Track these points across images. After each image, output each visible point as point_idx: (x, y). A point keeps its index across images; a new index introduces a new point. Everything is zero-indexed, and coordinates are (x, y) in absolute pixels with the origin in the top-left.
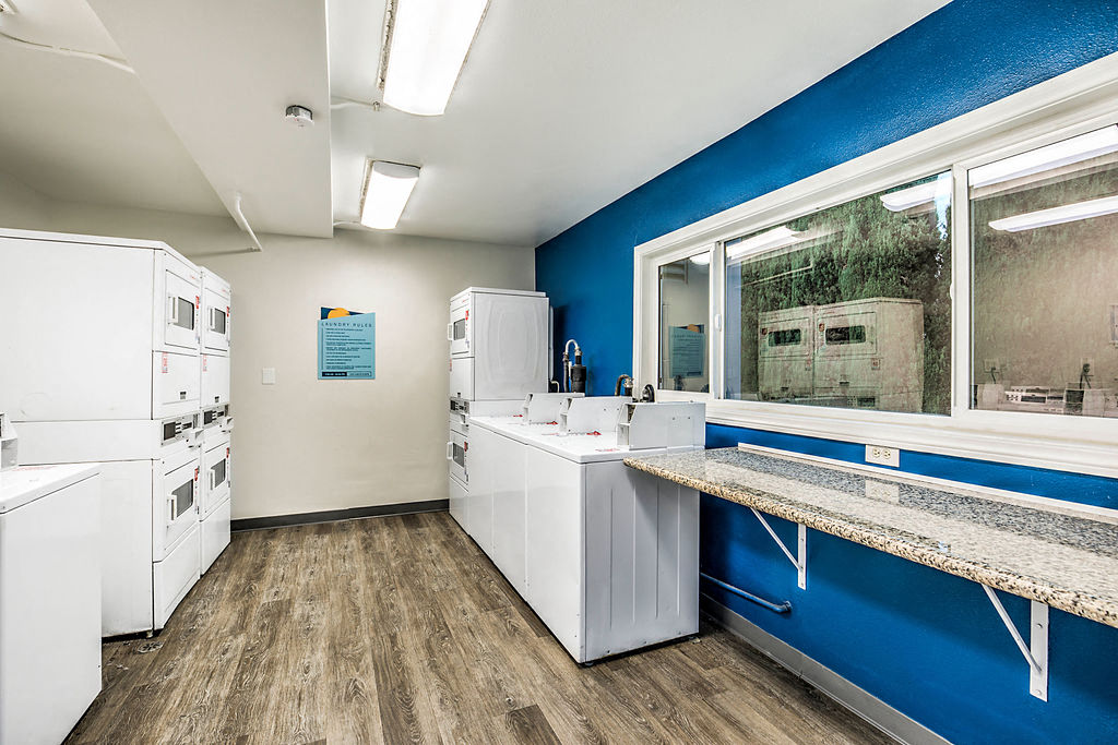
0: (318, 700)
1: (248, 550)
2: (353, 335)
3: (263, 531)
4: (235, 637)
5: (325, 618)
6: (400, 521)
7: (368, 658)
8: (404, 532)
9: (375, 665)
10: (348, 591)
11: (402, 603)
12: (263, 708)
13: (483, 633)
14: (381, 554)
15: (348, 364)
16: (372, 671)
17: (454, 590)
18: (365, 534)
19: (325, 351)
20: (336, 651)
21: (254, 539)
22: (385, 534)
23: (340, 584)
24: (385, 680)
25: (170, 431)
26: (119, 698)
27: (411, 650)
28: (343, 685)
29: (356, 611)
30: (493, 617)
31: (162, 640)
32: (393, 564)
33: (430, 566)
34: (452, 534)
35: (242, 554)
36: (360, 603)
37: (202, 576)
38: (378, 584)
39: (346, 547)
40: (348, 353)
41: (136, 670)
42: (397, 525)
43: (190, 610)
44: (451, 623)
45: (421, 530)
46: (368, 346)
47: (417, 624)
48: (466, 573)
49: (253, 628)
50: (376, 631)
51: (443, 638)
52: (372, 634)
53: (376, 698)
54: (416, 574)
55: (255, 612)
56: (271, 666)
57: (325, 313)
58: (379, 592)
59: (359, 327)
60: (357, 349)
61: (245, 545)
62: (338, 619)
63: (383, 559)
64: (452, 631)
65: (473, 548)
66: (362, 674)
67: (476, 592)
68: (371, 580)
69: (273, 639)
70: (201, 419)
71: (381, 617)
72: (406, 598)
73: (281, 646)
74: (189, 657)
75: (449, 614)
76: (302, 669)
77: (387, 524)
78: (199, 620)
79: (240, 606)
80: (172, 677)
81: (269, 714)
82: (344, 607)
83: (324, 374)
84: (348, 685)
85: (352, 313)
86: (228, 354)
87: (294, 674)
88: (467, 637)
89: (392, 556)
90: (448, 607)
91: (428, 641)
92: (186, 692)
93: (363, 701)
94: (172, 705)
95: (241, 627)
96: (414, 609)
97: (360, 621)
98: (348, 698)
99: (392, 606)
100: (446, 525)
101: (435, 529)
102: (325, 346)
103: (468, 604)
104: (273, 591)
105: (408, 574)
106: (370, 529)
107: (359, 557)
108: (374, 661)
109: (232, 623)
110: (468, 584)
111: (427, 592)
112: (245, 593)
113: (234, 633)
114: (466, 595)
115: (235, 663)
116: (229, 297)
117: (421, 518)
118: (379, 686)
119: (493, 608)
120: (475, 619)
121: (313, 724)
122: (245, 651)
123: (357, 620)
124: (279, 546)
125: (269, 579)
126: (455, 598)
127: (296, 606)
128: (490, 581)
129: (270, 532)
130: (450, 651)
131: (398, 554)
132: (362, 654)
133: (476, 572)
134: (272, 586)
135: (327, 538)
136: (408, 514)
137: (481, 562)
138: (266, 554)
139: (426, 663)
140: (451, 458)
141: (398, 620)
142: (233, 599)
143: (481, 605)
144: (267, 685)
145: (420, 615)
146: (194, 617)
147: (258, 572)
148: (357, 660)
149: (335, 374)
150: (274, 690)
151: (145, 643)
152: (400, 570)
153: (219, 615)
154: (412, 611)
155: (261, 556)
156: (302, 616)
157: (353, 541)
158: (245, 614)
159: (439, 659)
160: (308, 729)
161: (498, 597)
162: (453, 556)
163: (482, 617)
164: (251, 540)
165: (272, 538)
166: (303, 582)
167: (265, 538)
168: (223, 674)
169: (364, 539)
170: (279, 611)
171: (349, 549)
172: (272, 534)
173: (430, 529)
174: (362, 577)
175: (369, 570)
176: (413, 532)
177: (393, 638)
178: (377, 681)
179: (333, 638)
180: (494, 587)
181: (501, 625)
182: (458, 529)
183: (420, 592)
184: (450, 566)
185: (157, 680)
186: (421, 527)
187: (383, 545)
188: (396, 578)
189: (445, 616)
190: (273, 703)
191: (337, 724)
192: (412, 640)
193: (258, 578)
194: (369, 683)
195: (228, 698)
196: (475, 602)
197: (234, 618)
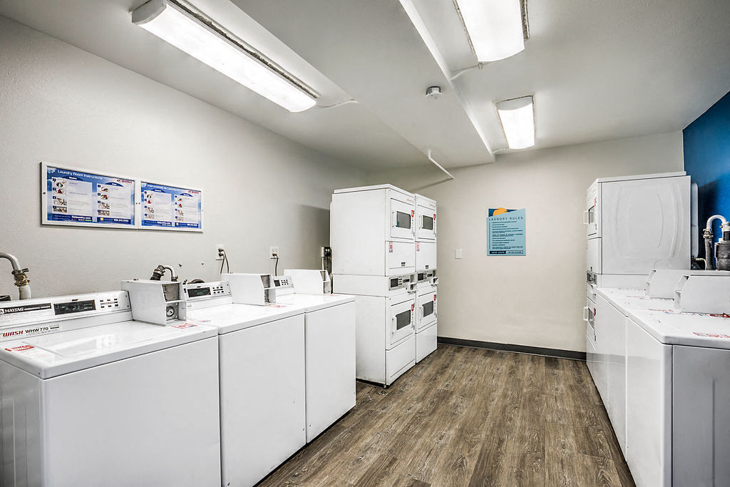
0: (438, 459)
1: (443, 356)
2: (509, 226)
3: (455, 347)
4: (417, 403)
5: (466, 411)
6: (543, 361)
7: (478, 448)
8: (543, 368)
9: (481, 454)
10: (487, 398)
11: (518, 421)
12: (411, 449)
13: (572, 469)
14: (519, 380)
15: (507, 245)
16: (476, 458)
17: (563, 425)
18: (514, 364)
19: (491, 237)
20: (463, 434)
21: (449, 350)
22: (527, 368)
23: (484, 391)
24: (482, 467)
25: (394, 283)
26: (362, 412)
27: (509, 456)
28: (456, 457)
29: (486, 413)
30: (588, 461)
31: (389, 391)
32: (525, 390)
33: (552, 401)
34: (582, 381)
35: (439, 357)
36: (491, 409)
37: (416, 364)
38: (508, 401)
39: (498, 370)
40: (507, 238)
41: (374, 401)
42: (539, 363)
43: (405, 380)
44: (549, 450)
45: (556, 371)
46: (521, 232)
47: (522, 439)
48: (580, 416)
49: (427, 401)
50: (492, 431)
51: (537, 458)
52: (489, 433)
53: (471, 476)
54: (539, 404)
55: (433, 392)
56: (425, 426)
57: (491, 212)
58: (506, 406)
59: (513, 220)
60: (512, 235)
61: (443, 352)
62: (473, 414)
63: (519, 384)
64: (546, 456)
65: (596, 398)
66: (470, 456)
67: (581, 435)
68: (505, 396)
69: (434, 411)
70: (416, 277)
71: (500, 423)
72: (523, 418)
73: (436, 417)
74: (395, 404)
75: (550, 442)
76: (439, 436)
77: (533, 360)
78: (407, 387)
79: (427, 387)
80: (384, 411)
81: (412, 453)
82: (479, 408)
83: (491, 252)
84: (459, 458)
85: (509, 211)
86: (435, 241)
87: (434, 437)
88: (556, 467)
89: (526, 384)
90: (552, 436)
91: (524, 456)
92: (385, 421)
93: (462, 474)
94: (377, 426)
95: (423, 398)
96: (525, 428)
97: (485, 420)
98: (455, 467)
99: (511, 419)
100: (579, 373)
101: (569, 373)
102: (492, 234)
103: (571, 441)
104: (446, 383)
105: (532, 401)
106: (519, 362)
107: (504, 378)
108: (481, 451)
109: (419, 395)
110: (578, 425)
111: (541, 419)
112: (433, 380)
113: (418, 400)
114: (572, 433)
115: (411, 417)
116: (435, 209)
117: (560, 362)
118: (476, 469)
119: (592, 454)
120: (571, 456)
121: (429, 471)
122: (418, 412)
123: (484, 419)
124: (460, 357)
125: (447, 376)
126: (561, 432)
127: (454, 396)
128: (599, 430)
129: (459, 348)
130: (537, 471)
131: (532, 383)
132: (476, 443)
133: (590, 418)
134: (447, 381)
135: (489, 360)
136: (552, 357)
137: (599, 412)
138: (451, 361)
139: (515, 470)
140: (587, 320)
141: (510, 431)
142: (425, 381)
143: (581, 447)
144: (419, 436)
145: (527, 434)
146: (406, 384)
147: (444, 368)
148: (472, 445)
149: (498, 252)
150: (421, 441)
151: (383, 390)
152: (528, 396)
153: (415, 388)
154: (523, 428)
155: (448, 361)
156: (454, 404)
157: (504, 366)
158: (427, 392)
159: (526, 472)
160: (425, 473)
161: (601, 446)
162: (573, 398)
163: (578, 457)
164: (447, 351)
165: (459, 352)
166: (464, 383)
167: (455, 351)
168: (403, 420)
169: (512, 367)
170: (444, 396)
171: (499, 371)
172: (459, 350)
173: (565, 372)
174: (500, 392)
175: (506, 389)
176: (550, 371)
177: (501, 442)
178: (476, 466)
179: (465, 425)
180: (601, 437)
181: (593, 471)
182: (589, 379)
183: (535, 417)
184: (569, 406)
185: (378, 410)
186: (558, 369)
187: (524, 374)
188: (522, 400)
189: (547, 442)
190: (416, 448)
191: (441, 480)
192: (513, 448)
193: (442, 373)
194: (471, 464)
195: (399, 434)
196: (577, 441)
197: (422, 391)
